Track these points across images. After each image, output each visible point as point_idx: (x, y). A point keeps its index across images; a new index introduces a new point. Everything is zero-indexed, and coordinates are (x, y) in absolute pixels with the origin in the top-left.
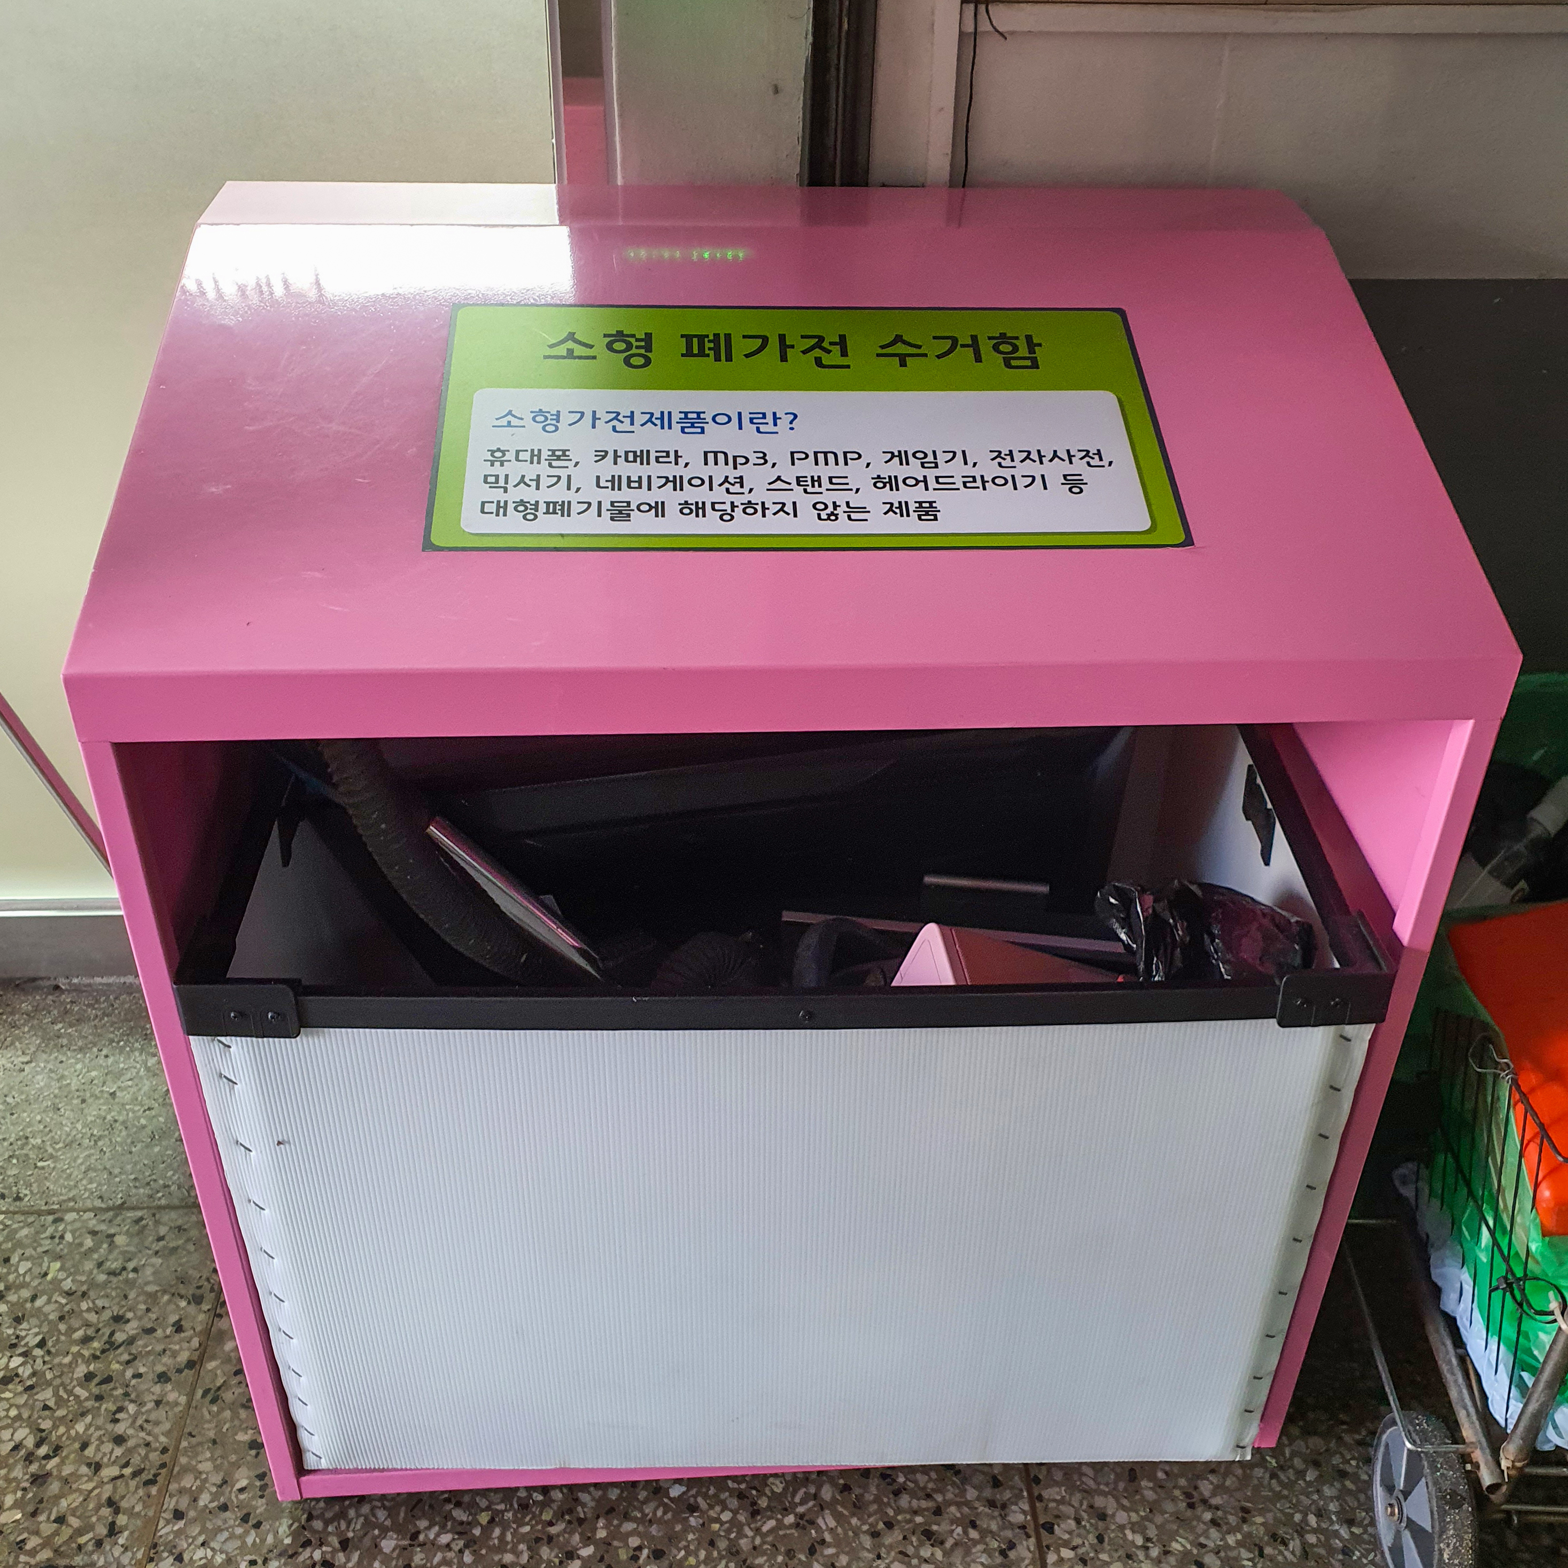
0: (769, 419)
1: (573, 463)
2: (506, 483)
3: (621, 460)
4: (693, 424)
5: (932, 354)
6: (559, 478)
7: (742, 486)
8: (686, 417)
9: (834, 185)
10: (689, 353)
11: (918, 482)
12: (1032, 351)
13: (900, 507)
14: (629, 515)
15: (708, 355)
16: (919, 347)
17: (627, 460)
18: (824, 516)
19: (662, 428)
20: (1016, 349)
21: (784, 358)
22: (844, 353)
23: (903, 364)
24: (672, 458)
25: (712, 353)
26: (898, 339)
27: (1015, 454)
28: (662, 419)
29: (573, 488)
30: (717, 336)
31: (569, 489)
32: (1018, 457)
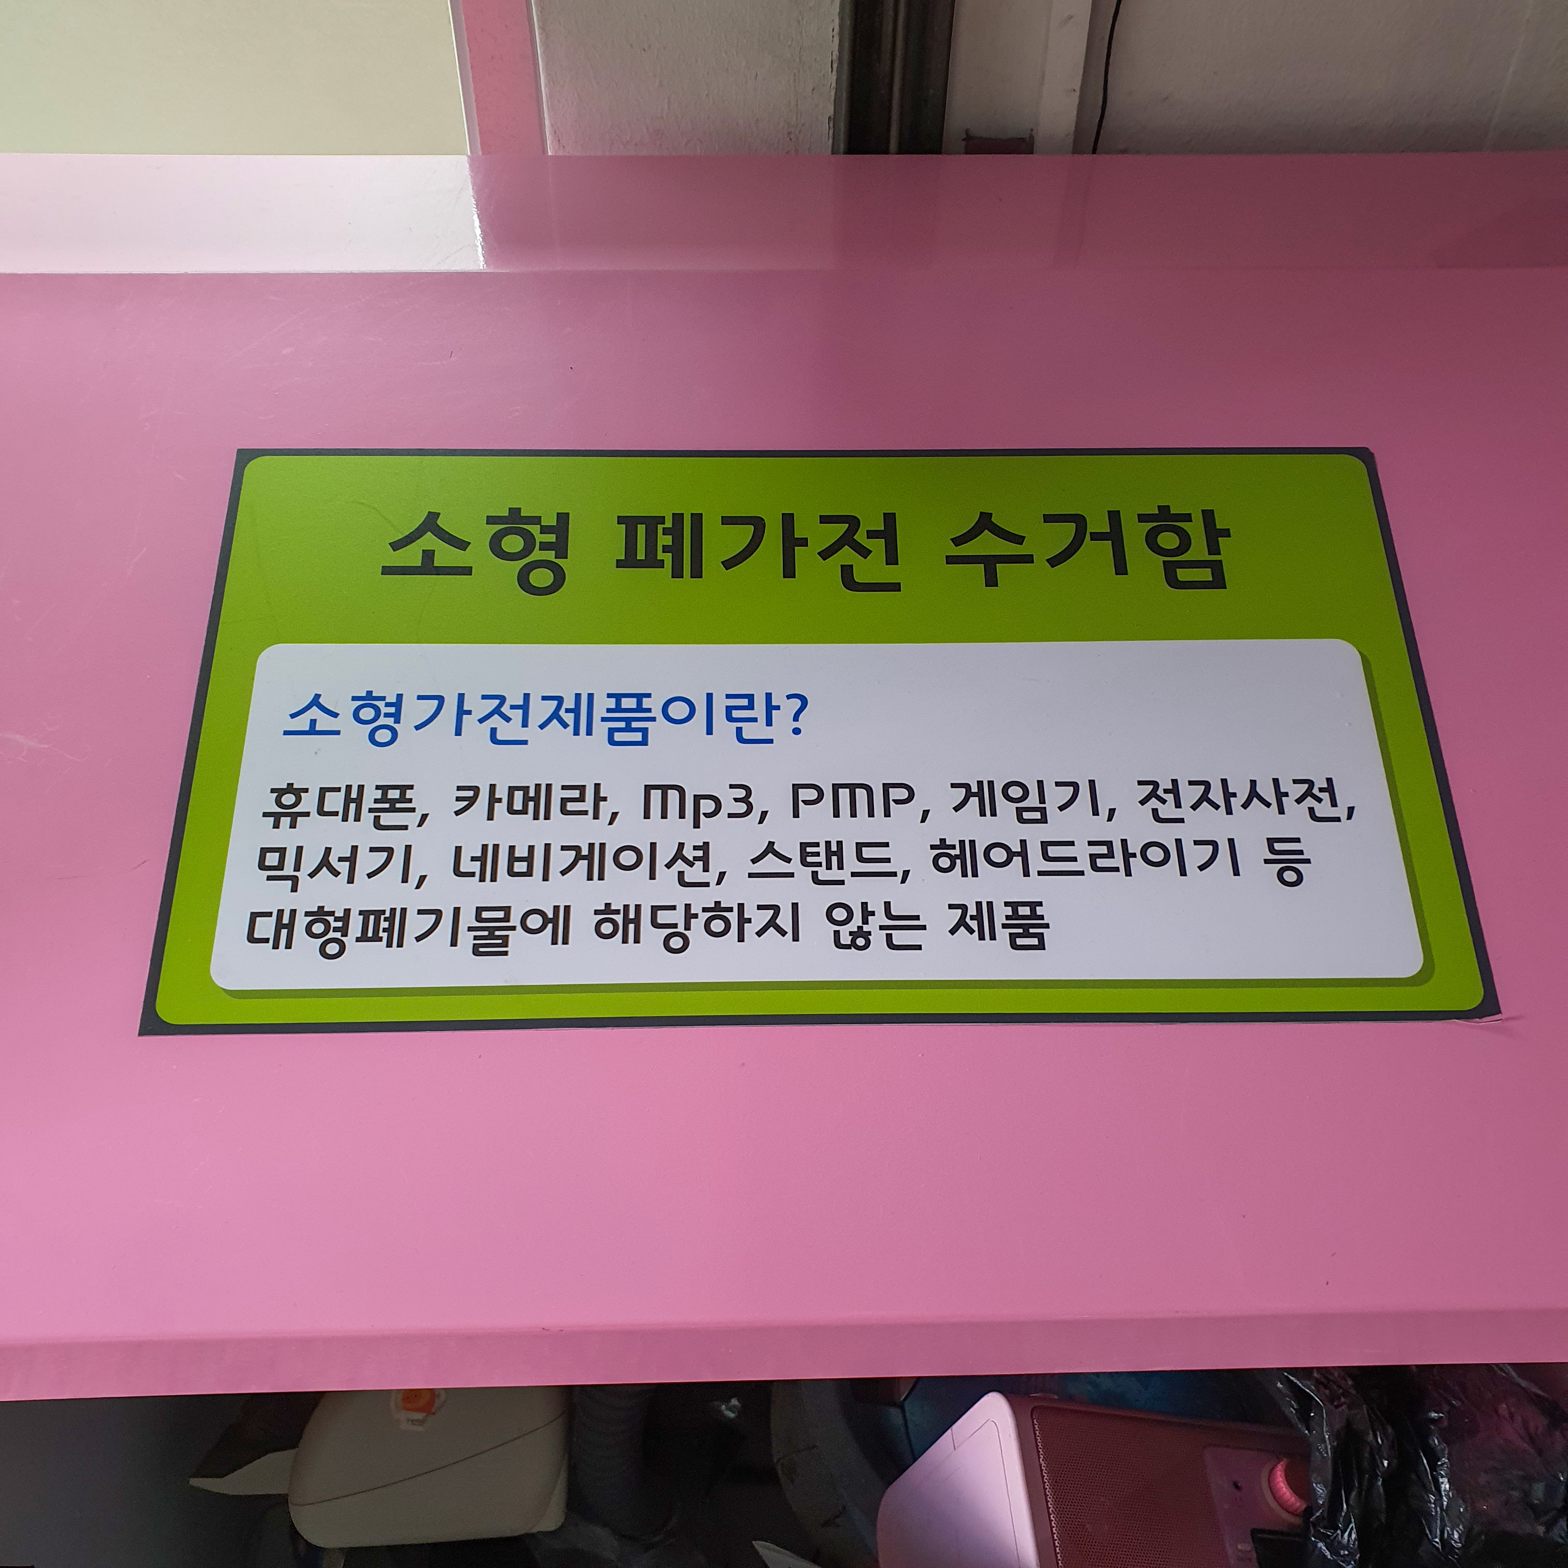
0: (759, 711)
1: (417, 816)
2: (297, 868)
3: (500, 809)
4: (628, 721)
5: (1042, 555)
6: (390, 851)
7: (706, 869)
8: (618, 709)
9: (886, 152)
10: (629, 561)
11: (1011, 854)
12: (1214, 548)
13: (978, 917)
14: (505, 941)
15: (661, 564)
16: (1019, 540)
17: (511, 811)
18: (846, 939)
19: (576, 732)
20: (1185, 543)
21: (789, 571)
22: (892, 558)
23: (991, 580)
24: (588, 805)
25: (667, 558)
26: (985, 523)
27: (1183, 787)
28: (576, 711)
29: (413, 879)
30: (678, 518)
31: (405, 880)
32: (1190, 795)
